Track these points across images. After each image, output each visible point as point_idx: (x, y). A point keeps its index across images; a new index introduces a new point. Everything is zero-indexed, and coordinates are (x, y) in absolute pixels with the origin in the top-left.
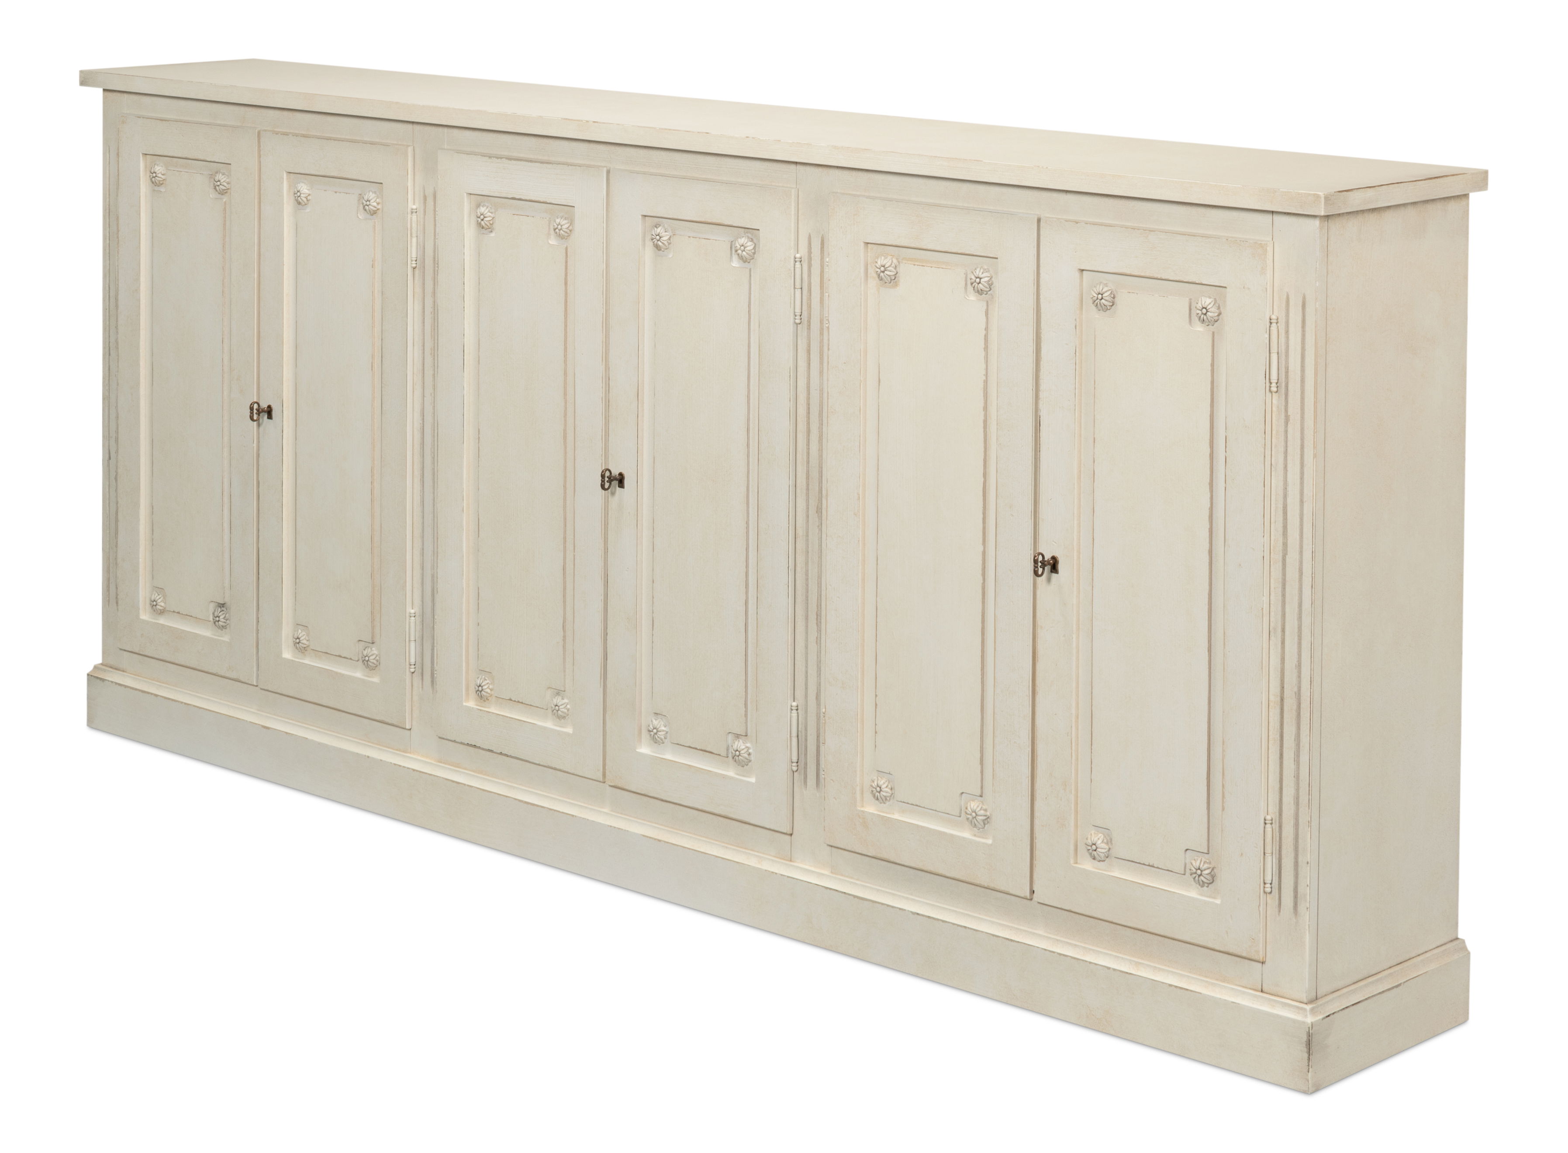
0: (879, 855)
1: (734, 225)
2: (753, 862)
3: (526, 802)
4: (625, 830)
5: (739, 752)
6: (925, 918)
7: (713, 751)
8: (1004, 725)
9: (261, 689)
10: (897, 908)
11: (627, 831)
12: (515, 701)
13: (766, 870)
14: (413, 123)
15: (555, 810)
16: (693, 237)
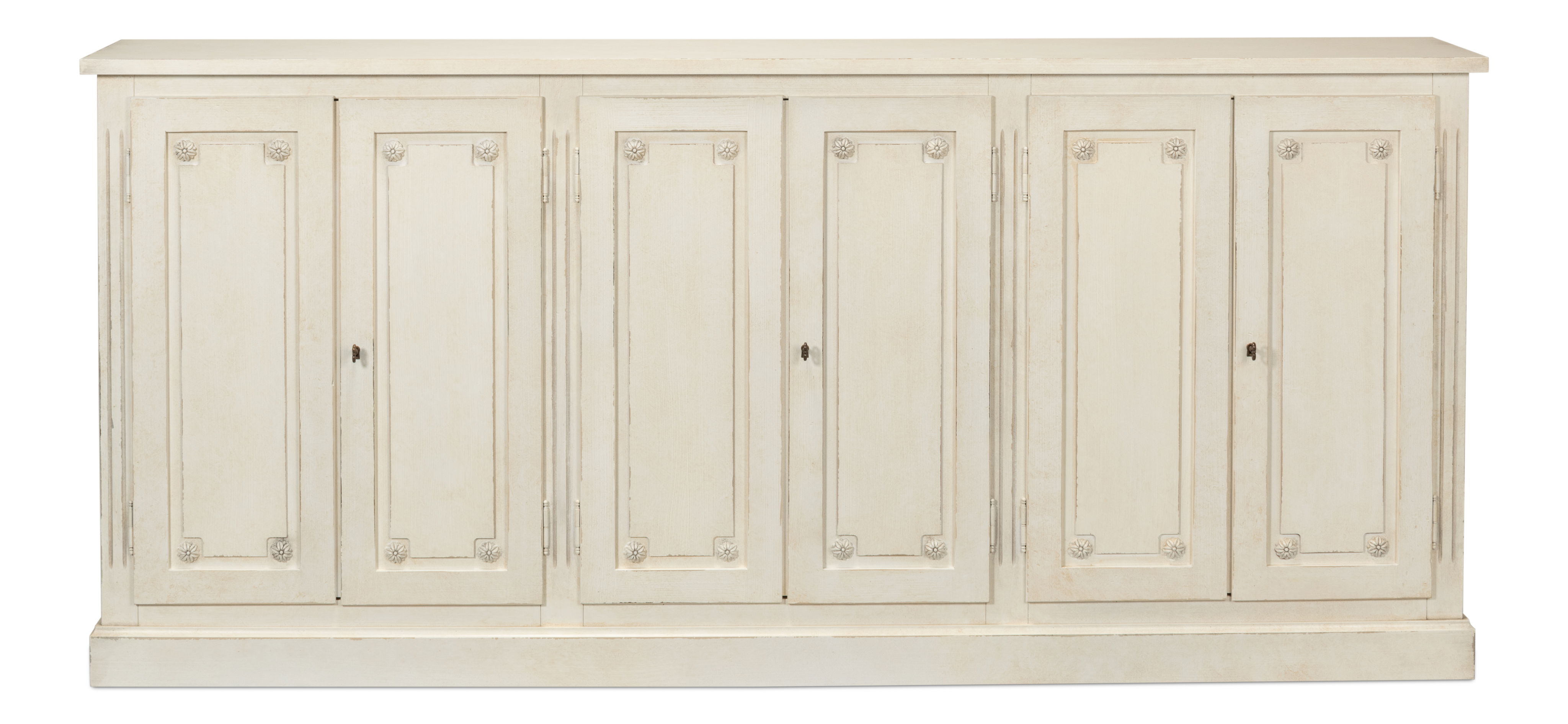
0: (1083, 599)
1: (929, 130)
2: (953, 632)
3: (697, 638)
4: (814, 637)
5: (937, 548)
6: (1133, 636)
7: (906, 554)
8: (1204, 476)
9: (344, 606)
10: (1105, 635)
11: (817, 637)
12: (675, 556)
13: (970, 636)
14: (540, 76)
15: (731, 638)
16: (881, 144)
